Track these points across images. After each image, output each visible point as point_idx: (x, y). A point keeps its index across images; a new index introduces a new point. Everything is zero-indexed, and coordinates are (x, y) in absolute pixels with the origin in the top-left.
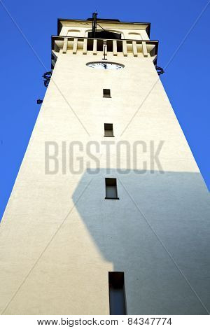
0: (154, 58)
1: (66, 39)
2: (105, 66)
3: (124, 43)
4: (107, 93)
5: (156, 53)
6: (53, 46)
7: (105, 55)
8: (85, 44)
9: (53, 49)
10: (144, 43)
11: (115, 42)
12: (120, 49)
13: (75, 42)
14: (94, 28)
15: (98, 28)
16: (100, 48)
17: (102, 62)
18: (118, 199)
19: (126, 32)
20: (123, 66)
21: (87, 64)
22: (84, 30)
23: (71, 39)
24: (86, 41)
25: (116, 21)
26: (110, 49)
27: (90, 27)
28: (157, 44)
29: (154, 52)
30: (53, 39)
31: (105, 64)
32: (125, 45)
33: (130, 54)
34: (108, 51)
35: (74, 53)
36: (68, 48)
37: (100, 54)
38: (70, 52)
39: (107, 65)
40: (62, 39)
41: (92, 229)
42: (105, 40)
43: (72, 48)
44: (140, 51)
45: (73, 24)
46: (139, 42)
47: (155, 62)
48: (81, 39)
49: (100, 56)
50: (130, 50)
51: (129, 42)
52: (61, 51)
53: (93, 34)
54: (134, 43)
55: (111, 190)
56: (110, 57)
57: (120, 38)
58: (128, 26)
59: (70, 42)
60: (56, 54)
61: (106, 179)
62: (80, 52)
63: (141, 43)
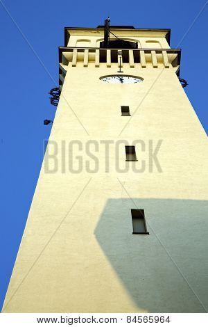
0: (176, 69)
1: (75, 51)
2: (121, 80)
3: (142, 53)
4: (125, 110)
5: (179, 64)
6: (61, 59)
7: (120, 67)
8: (97, 55)
9: (60, 61)
10: (164, 52)
11: (131, 52)
12: (137, 60)
13: (86, 54)
14: (106, 36)
15: (111, 36)
16: (114, 60)
17: (118, 76)
18: (148, 233)
19: (143, 41)
20: (142, 79)
21: (101, 78)
22: (95, 40)
23: (81, 50)
24: (98, 52)
25: (130, 28)
26: (126, 60)
27: (101, 36)
28: (179, 53)
29: (176, 62)
30: (61, 51)
31: (121, 77)
32: (143, 55)
33: (149, 66)
34: (124, 62)
35: (85, 66)
36: (78, 60)
37: (115, 65)
38: (80, 65)
39: (124, 78)
40: (71, 50)
41: (120, 271)
42: (120, 50)
43: (82, 60)
44: (161, 61)
45: (83, 33)
46: (159, 52)
47: (178, 74)
48: (92, 50)
49: (114, 68)
50: (149, 61)
51: (148, 51)
52: (70, 64)
53: (106, 44)
54: (153, 52)
55: (139, 223)
56: (126, 69)
57: (137, 48)
58: (145, 34)
59: (79, 53)
60: (65, 67)
61: (132, 210)
62: (92, 65)
63: (160, 52)
